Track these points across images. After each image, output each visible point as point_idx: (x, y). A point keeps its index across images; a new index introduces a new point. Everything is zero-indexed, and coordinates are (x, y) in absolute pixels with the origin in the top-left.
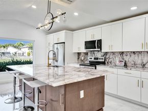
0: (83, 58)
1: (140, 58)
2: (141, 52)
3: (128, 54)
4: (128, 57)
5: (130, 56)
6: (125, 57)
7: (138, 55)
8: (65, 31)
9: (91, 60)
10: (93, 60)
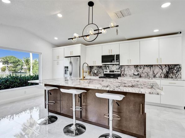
0: (96, 71)
1: (152, 70)
2: (153, 65)
3: (142, 67)
4: (142, 69)
5: (144, 68)
6: (139, 70)
7: (150, 68)
8: (80, 44)
9: (106, 73)
10: (108, 72)
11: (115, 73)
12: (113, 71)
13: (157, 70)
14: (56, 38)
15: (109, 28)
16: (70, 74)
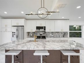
0: (31, 35)
4: (55, 33)
6: (53, 34)
7: (58, 33)
8: (24, 19)
9: (38, 35)
10: (39, 35)
11: (42, 36)
12: (42, 35)
13: (60, 34)
14: (6, 13)
15: (55, 12)
16: (17, 37)
